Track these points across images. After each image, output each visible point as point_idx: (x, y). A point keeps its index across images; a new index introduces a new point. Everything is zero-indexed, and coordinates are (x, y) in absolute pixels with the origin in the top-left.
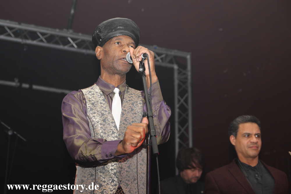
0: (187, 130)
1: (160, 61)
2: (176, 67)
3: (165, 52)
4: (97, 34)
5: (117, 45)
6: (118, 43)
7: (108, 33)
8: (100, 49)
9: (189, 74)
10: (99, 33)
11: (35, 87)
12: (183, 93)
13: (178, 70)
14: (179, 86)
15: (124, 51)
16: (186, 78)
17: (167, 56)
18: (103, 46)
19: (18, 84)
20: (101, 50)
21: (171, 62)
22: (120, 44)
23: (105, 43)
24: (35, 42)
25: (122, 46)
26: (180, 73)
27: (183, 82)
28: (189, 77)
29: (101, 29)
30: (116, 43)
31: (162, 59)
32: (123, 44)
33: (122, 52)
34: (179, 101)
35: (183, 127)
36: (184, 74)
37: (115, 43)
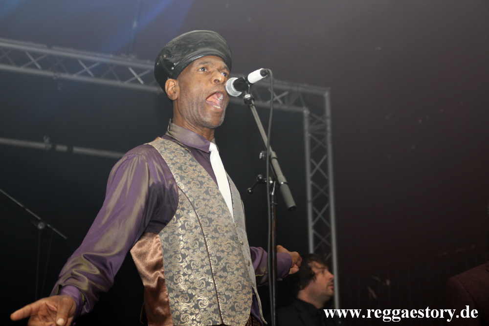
0: (327, 215)
1: (280, 102)
2: (306, 112)
3: (288, 88)
4: (165, 60)
5: (202, 72)
6: (203, 69)
7: (184, 55)
8: (173, 84)
9: (328, 121)
10: (168, 59)
11: (77, 150)
12: (318, 153)
13: (310, 116)
14: (313, 143)
15: (215, 80)
16: (324, 130)
17: (291, 93)
18: (177, 77)
19: (50, 146)
20: (175, 84)
21: (298, 103)
22: (206, 70)
23: (180, 73)
24: (75, 77)
25: (210, 73)
26: (312, 121)
27: (319, 136)
28: (329, 128)
29: (170, 51)
30: (200, 70)
31: (282, 99)
32: (211, 69)
33: (211, 83)
34: (313, 167)
35: (320, 210)
36: (321, 123)
37: (198, 70)
